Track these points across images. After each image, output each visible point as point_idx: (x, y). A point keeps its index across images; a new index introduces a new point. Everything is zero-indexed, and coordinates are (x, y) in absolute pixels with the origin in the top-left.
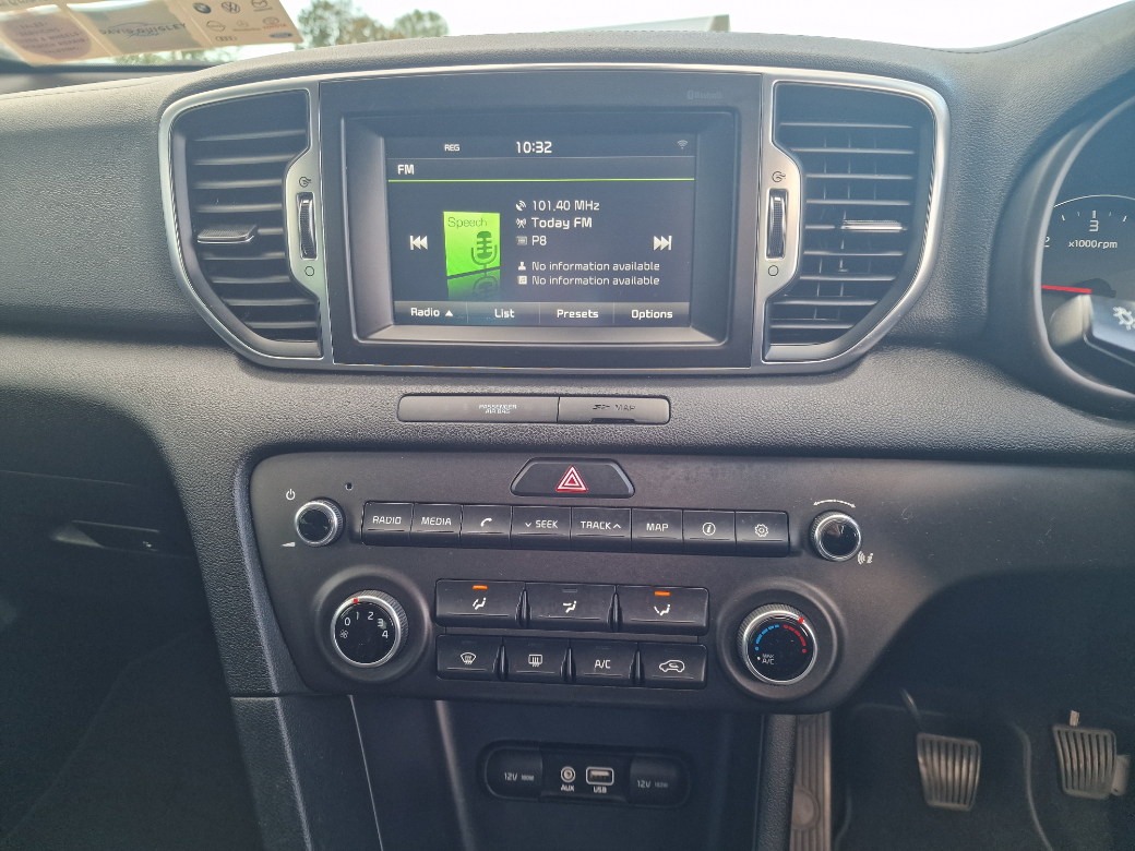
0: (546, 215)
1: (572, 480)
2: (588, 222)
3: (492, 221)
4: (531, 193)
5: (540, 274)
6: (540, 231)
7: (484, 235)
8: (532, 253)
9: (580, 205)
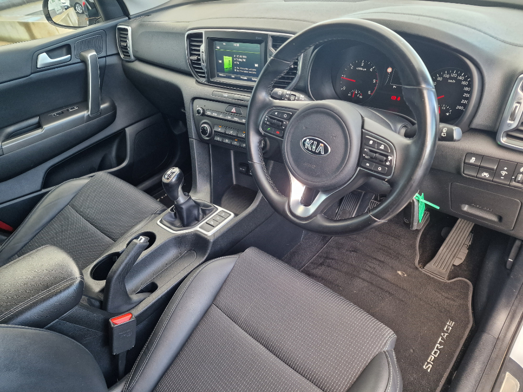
0: (239, 58)
1: (234, 110)
2: (245, 60)
3: (231, 58)
4: (237, 54)
5: (238, 70)
6: (238, 61)
7: (229, 61)
8: (237, 65)
9: (244, 57)
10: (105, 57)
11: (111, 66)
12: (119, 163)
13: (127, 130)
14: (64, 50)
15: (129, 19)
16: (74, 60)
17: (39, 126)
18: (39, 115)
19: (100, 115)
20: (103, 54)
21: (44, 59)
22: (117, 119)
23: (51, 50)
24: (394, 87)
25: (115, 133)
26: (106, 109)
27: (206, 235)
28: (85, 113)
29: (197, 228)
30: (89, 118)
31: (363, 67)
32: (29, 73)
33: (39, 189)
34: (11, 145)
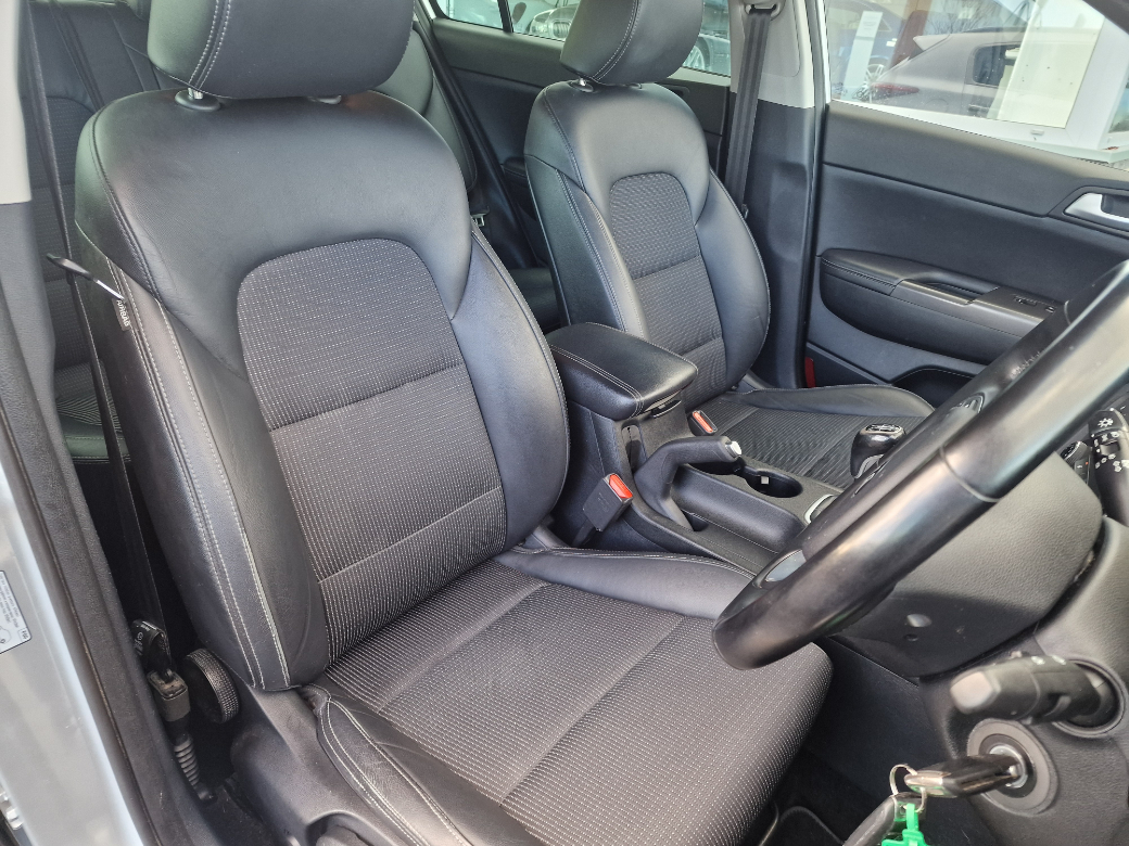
18: (1000, 285)
23: (1118, 195)
32: (1042, 213)
33: (889, 378)
34: (908, 291)
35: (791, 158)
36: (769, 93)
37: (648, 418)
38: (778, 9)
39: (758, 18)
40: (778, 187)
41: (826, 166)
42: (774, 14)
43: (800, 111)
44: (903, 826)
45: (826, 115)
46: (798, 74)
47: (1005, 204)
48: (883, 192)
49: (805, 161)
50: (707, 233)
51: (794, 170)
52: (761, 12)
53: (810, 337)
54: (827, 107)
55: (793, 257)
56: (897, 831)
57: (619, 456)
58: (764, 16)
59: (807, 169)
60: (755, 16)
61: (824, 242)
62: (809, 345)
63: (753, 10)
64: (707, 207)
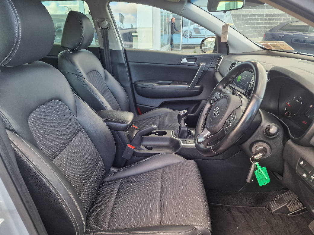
0: (243, 78)
5: (241, 83)
7: (240, 78)
9: (245, 77)
10: (209, 67)
11: (210, 72)
12: (192, 114)
13: (202, 101)
14: (194, 60)
15: (228, 54)
16: (195, 65)
17: (169, 84)
18: (172, 81)
19: (193, 89)
20: (209, 66)
21: (185, 61)
22: (201, 94)
23: (189, 58)
24: (308, 116)
25: (197, 100)
26: (197, 88)
27: (181, 144)
28: (187, 86)
29: (181, 140)
30: (188, 89)
31: (299, 100)
32: (176, 64)
33: (157, 107)
34: (157, 86)
35: (121, 62)
36: (111, 48)
37: (128, 128)
38: (109, 28)
39: (105, 30)
40: (119, 69)
41: (129, 63)
42: (108, 29)
43: (120, 51)
44: (257, 167)
45: (125, 51)
46: (117, 42)
47: (169, 64)
48: (143, 66)
49: (124, 62)
50: (108, 83)
51: (122, 65)
52: (104, 29)
53: (137, 103)
54: (125, 49)
55: (128, 85)
56: (256, 168)
57: (127, 140)
58: (106, 30)
59: (125, 64)
60: (103, 30)
61: (134, 80)
62: (137, 105)
63: (102, 28)
64: (106, 77)
